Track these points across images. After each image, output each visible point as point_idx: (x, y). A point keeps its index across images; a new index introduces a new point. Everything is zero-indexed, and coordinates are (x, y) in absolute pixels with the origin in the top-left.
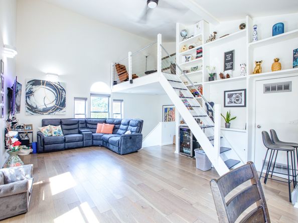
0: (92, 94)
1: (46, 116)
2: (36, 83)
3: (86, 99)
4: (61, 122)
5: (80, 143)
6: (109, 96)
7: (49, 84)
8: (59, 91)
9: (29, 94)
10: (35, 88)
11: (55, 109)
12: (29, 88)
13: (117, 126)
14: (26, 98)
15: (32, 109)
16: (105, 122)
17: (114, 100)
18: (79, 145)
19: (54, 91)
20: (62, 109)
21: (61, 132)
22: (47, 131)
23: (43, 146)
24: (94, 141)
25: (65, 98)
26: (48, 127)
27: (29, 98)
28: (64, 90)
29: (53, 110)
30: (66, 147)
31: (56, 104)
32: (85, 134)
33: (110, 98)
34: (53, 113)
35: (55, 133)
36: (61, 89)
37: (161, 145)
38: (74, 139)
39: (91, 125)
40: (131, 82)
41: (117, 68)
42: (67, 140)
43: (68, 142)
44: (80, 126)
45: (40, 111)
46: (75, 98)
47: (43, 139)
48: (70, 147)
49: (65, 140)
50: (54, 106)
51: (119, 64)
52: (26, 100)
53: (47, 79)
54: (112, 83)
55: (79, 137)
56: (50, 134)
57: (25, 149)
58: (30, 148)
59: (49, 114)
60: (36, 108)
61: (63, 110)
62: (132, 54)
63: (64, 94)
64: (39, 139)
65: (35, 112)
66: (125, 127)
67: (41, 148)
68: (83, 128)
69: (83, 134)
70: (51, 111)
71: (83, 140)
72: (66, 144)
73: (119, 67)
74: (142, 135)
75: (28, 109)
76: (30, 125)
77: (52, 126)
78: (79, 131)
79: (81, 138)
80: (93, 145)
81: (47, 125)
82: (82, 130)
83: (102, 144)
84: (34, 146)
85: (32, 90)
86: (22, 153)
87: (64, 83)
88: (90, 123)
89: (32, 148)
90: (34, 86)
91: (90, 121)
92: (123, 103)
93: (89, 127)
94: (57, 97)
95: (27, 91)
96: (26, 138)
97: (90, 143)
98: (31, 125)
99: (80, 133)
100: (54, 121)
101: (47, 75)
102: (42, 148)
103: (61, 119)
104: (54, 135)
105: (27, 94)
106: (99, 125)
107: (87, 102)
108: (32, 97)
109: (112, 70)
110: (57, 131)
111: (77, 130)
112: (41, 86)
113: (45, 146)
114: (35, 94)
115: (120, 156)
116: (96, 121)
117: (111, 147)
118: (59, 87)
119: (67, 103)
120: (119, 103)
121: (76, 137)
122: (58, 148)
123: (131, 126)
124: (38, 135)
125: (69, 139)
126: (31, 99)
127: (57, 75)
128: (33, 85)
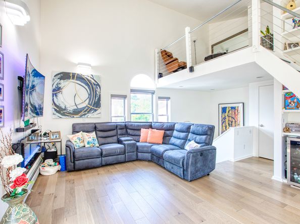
0: (132, 91)
1: (77, 120)
2: (65, 76)
3: (125, 97)
4: (95, 128)
5: (121, 157)
6: (153, 93)
7: (80, 78)
8: (92, 86)
9: (57, 90)
10: (63, 83)
11: (88, 110)
12: (56, 83)
13: (168, 132)
14: (53, 97)
15: (60, 111)
16: (151, 127)
17: (160, 98)
18: (119, 159)
19: (87, 87)
20: (96, 110)
21: (96, 142)
22: (78, 141)
23: (74, 162)
24: (139, 154)
25: (100, 95)
26: (80, 134)
27: (56, 96)
28: (98, 85)
29: (85, 111)
30: (104, 163)
31: (89, 104)
32: (128, 144)
33: (154, 96)
34: (86, 116)
35: (88, 143)
36: (94, 84)
37: (233, 160)
38: (113, 151)
39: (132, 131)
40: (192, 69)
41: (163, 56)
42: (104, 153)
43: (106, 156)
44: (119, 132)
45: (70, 113)
46: (113, 96)
47: (74, 153)
48: (108, 163)
49: (101, 154)
50: (87, 106)
51: (165, 51)
52: (53, 99)
53: (79, 71)
54: (157, 75)
55: (120, 148)
56: (82, 145)
57: (51, 166)
58: (57, 163)
59: (81, 116)
60: (65, 109)
61: (97, 112)
62: (191, 30)
63: (98, 90)
64: (69, 152)
65: (63, 114)
66: (182, 135)
67: (70, 165)
68: (122, 135)
69: (124, 145)
70: (82, 113)
71: (124, 153)
72: (103, 158)
73: (166, 54)
74: (215, 149)
75: (56, 110)
76: (57, 132)
77: (85, 134)
78: (118, 139)
79: (123, 150)
80: (137, 160)
81: (78, 132)
82: (123, 139)
83: (150, 159)
84: (62, 161)
85: (60, 86)
86: (47, 172)
87: (99, 77)
88: (131, 128)
89: (59, 163)
90: (62, 81)
91: (132, 125)
92: (169, 102)
93: (131, 133)
94: (90, 95)
95: (54, 87)
96: (53, 150)
97: (134, 157)
98: (59, 133)
99: (119, 142)
100: (86, 125)
101: (78, 66)
102: (73, 164)
103: (95, 124)
104: (87, 146)
105: (54, 90)
106: (143, 130)
107: (126, 100)
108: (59, 95)
109: (157, 59)
110: (90, 140)
111: (115, 138)
112: (71, 80)
113: (77, 162)
114: (64, 91)
115: (186, 183)
116: (138, 126)
117: (168, 165)
118: (93, 81)
119: (102, 102)
120: (165, 102)
121: (116, 149)
122: (93, 165)
123: (193, 133)
124: (66, 146)
125: (107, 152)
126: (58, 98)
127: (90, 65)
128: (61, 79)
